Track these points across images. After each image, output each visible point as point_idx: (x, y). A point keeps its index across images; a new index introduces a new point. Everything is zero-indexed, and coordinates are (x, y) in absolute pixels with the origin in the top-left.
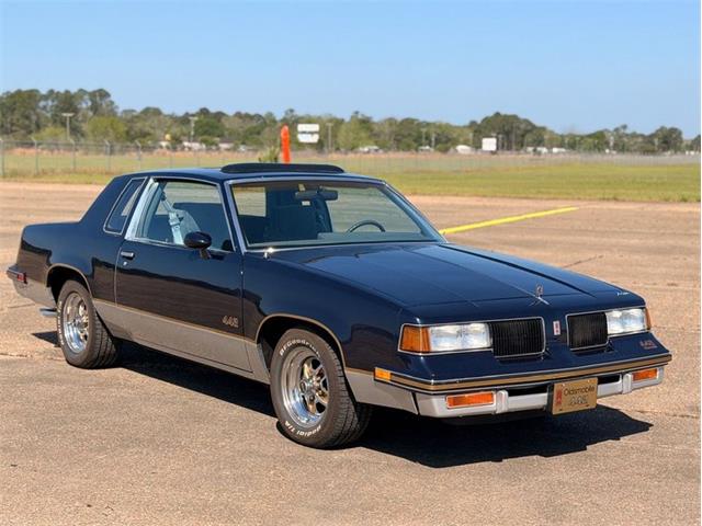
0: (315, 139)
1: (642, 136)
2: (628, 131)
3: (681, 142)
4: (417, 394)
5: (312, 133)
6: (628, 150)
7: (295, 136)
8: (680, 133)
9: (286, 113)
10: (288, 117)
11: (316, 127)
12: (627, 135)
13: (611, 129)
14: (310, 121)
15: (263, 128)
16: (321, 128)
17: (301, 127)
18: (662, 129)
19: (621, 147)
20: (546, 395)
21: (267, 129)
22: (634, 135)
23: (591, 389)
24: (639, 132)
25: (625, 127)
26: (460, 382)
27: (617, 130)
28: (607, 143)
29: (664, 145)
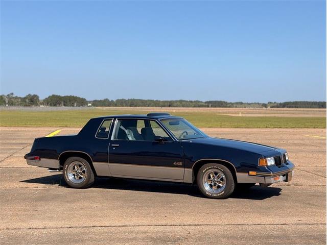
1: (20, 98)
2: (14, 96)
3: (39, 101)
6: (14, 105)
8: (38, 97)
12: (13, 98)
13: (6, 95)
18: (29, 95)
19: (11, 103)
22: (16, 98)
24: (18, 96)
25: (12, 94)
27: (8, 95)
28: (4, 101)
29: (31, 103)
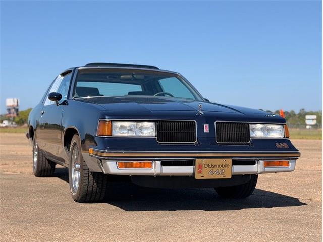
0: (314, 122)
4: (103, 160)
5: (313, 120)
7: (305, 121)
9: (301, 111)
10: (301, 113)
11: (315, 117)
14: (312, 114)
15: (289, 118)
16: (317, 117)
17: (307, 117)
20: (192, 167)
21: (291, 119)
23: (226, 166)
26: (125, 153)
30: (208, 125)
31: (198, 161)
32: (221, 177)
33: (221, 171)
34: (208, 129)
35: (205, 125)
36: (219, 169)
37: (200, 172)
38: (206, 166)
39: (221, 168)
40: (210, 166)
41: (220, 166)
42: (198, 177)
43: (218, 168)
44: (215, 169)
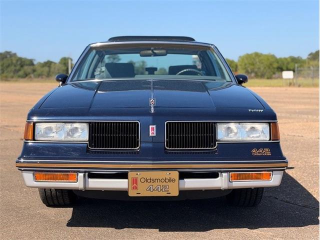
26: (40, 163)
30: (154, 126)
31: (131, 175)
32: (164, 194)
33: (165, 187)
34: (155, 132)
35: (151, 127)
36: (161, 184)
37: (135, 188)
38: (143, 180)
39: (165, 183)
40: (149, 181)
41: (163, 181)
42: (132, 193)
43: (159, 183)
44: (155, 185)
